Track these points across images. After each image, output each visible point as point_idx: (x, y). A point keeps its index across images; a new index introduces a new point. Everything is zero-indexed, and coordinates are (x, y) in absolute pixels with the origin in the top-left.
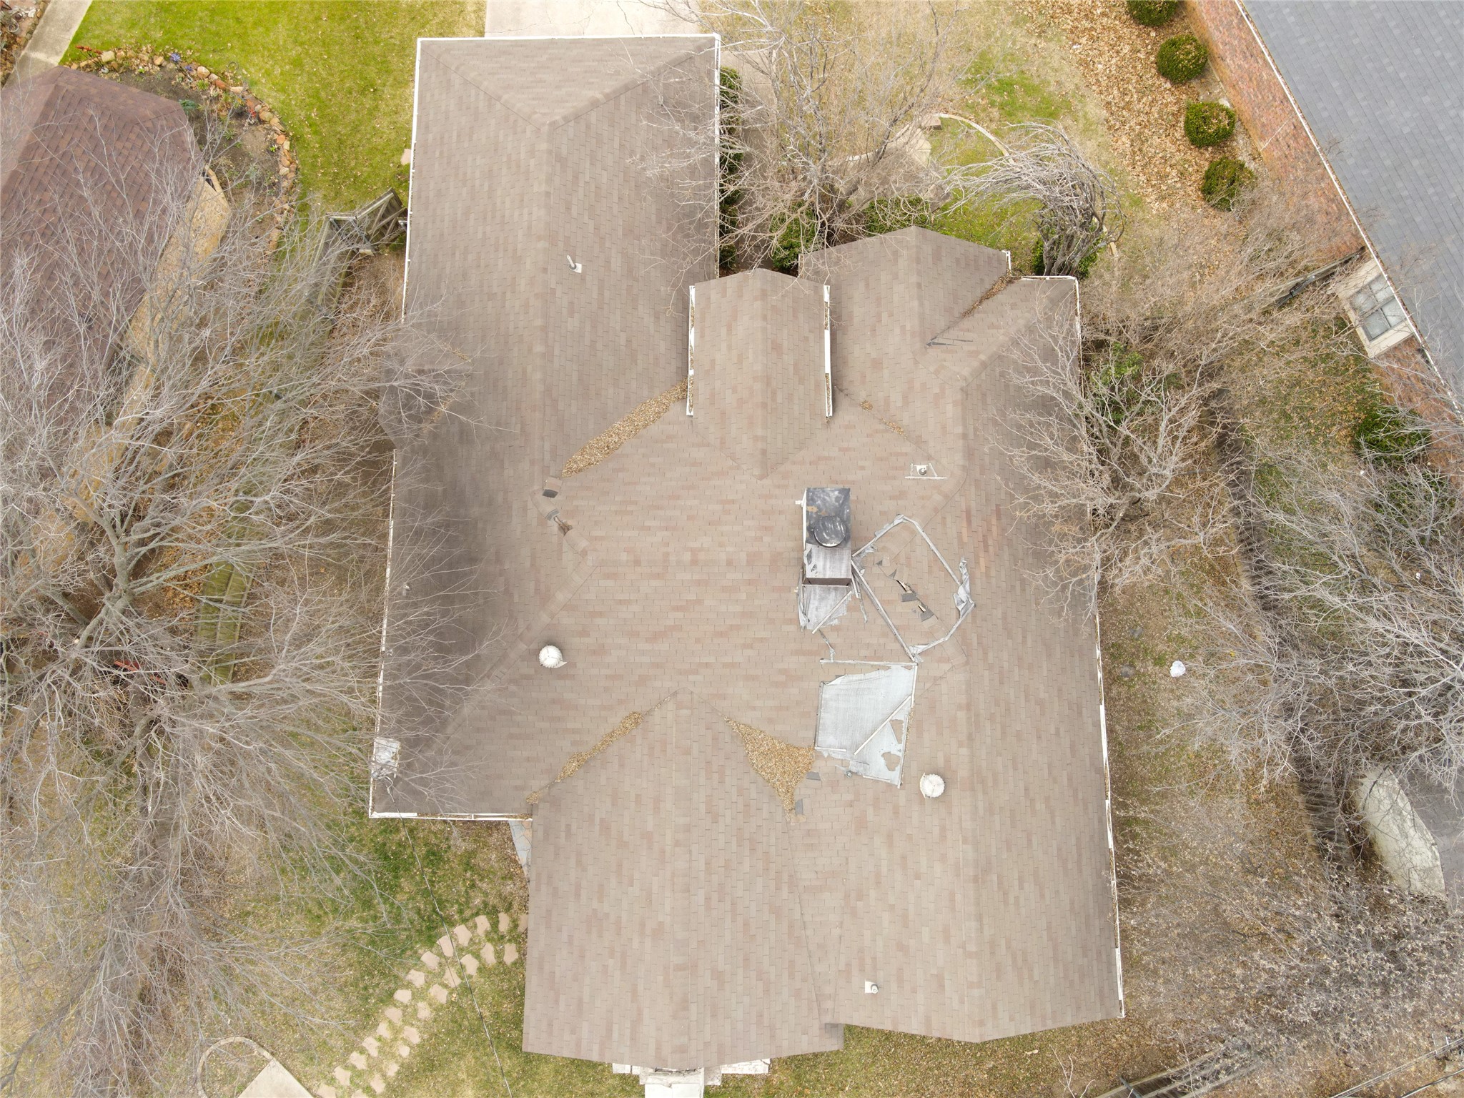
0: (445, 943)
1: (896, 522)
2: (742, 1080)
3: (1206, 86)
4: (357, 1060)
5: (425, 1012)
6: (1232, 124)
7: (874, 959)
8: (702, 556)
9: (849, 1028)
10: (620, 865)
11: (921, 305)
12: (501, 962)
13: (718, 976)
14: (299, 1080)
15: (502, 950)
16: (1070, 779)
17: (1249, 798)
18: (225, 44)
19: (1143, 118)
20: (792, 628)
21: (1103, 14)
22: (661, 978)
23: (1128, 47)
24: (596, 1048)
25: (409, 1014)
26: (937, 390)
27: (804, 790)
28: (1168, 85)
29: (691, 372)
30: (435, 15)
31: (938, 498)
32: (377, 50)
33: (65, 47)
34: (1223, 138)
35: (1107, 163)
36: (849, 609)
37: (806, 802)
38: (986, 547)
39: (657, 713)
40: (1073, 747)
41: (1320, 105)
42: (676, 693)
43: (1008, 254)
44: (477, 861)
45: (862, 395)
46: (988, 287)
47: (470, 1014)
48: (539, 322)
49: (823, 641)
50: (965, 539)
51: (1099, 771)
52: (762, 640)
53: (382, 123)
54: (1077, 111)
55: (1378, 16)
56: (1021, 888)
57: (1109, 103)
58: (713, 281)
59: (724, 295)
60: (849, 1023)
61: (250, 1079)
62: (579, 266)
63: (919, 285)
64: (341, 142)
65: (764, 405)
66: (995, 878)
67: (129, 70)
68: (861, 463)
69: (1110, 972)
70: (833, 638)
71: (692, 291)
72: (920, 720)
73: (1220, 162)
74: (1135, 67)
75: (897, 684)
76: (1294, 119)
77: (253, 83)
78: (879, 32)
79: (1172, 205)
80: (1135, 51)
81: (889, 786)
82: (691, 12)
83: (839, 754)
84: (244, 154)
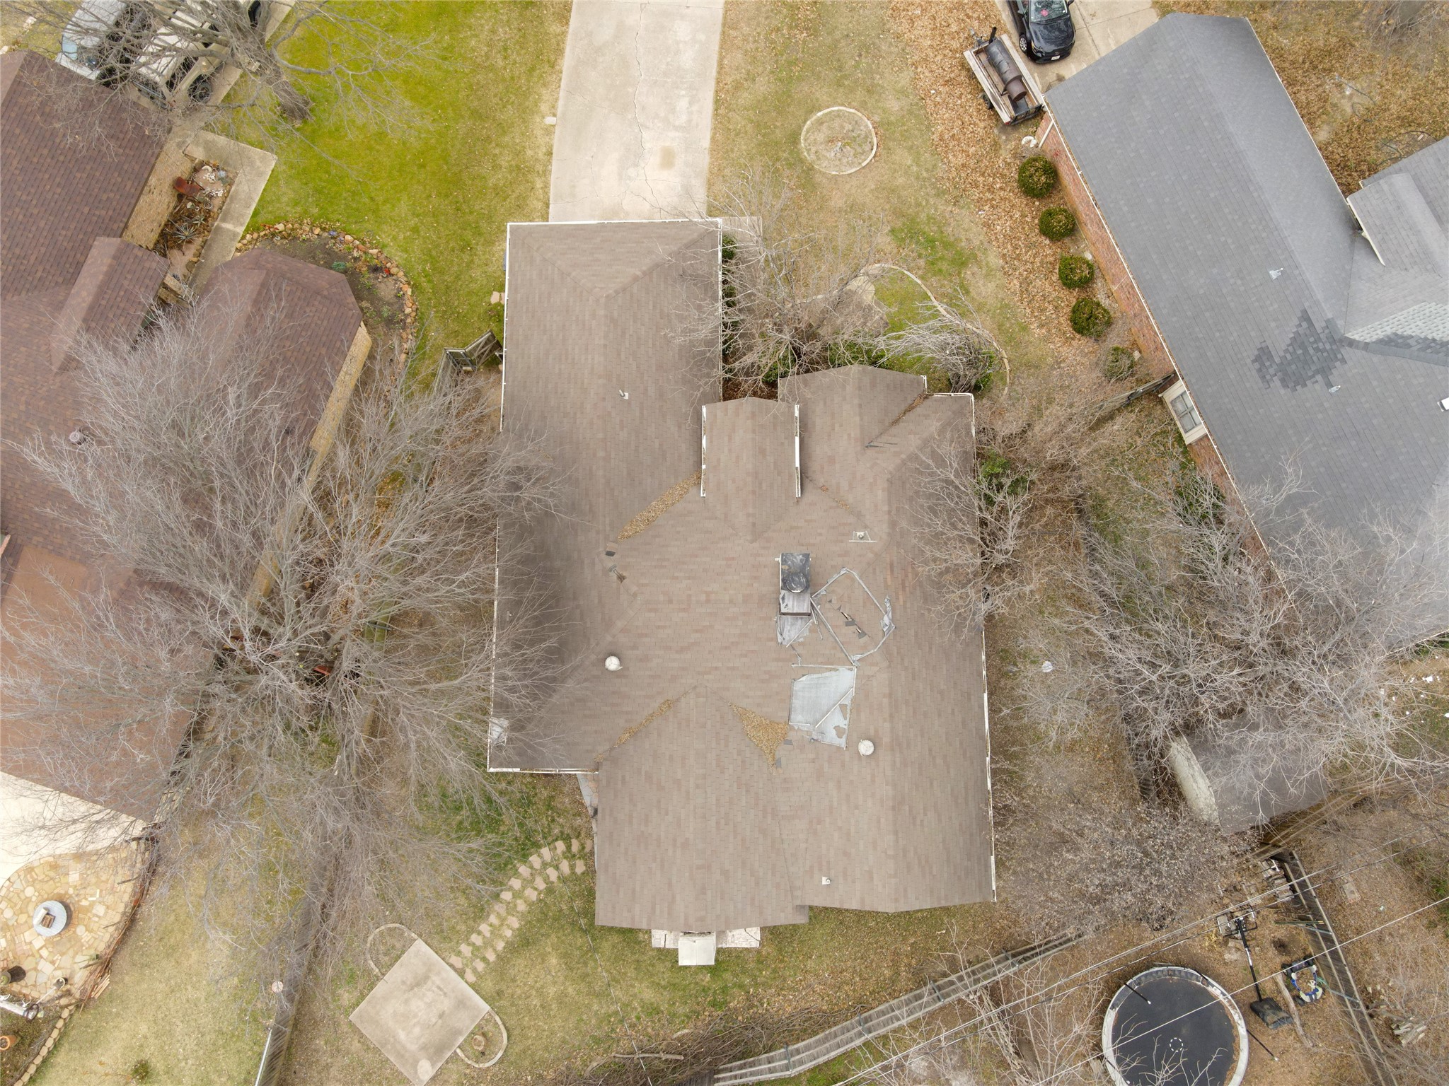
0: (535, 860)
1: (842, 573)
2: (741, 952)
3: (1075, 242)
4: (475, 938)
5: (522, 906)
6: (1092, 273)
7: (828, 862)
8: (713, 597)
9: (811, 908)
10: (659, 802)
11: (862, 419)
12: (573, 873)
13: (725, 873)
14: (437, 953)
15: (574, 864)
16: (961, 743)
17: (1095, 756)
18: (363, 217)
19: (1029, 266)
20: (772, 644)
21: (1001, 188)
22: (687, 874)
23: (1019, 214)
24: (645, 921)
25: (511, 909)
26: (871, 480)
27: (782, 751)
28: (1047, 242)
29: (704, 467)
30: (513, 191)
31: (871, 555)
32: (471, 218)
33: (247, 220)
34: (1086, 283)
35: (1003, 299)
36: (811, 631)
37: (784, 761)
38: (904, 587)
39: (683, 700)
40: (964, 723)
41: (1145, 271)
42: (695, 687)
43: (925, 378)
44: (556, 804)
45: (821, 481)
46: (910, 402)
47: (553, 908)
48: (601, 436)
49: (793, 652)
50: (889, 583)
51: (982, 738)
52: (753, 652)
53: (476, 273)
54: (981, 261)
55: (1183, 210)
56: (925, 814)
57: (1004, 255)
58: (718, 404)
59: (726, 414)
60: (811, 904)
61: (403, 952)
62: (627, 394)
63: (860, 406)
64: (447, 287)
65: (754, 492)
66: (907, 808)
67: (296, 238)
68: (819, 531)
69: (986, 871)
70: (800, 650)
71: (704, 409)
72: (859, 705)
73: (1083, 300)
74: (1023, 228)
75: (843, 680)
76: (1128, 278)
77: (384, 246)
78: (837, 201)
79: (1049, 331)
80: (1024, 216)
81: (839, 748)
82: (700, 194)
83: (805, 727)
84: (380, 299)
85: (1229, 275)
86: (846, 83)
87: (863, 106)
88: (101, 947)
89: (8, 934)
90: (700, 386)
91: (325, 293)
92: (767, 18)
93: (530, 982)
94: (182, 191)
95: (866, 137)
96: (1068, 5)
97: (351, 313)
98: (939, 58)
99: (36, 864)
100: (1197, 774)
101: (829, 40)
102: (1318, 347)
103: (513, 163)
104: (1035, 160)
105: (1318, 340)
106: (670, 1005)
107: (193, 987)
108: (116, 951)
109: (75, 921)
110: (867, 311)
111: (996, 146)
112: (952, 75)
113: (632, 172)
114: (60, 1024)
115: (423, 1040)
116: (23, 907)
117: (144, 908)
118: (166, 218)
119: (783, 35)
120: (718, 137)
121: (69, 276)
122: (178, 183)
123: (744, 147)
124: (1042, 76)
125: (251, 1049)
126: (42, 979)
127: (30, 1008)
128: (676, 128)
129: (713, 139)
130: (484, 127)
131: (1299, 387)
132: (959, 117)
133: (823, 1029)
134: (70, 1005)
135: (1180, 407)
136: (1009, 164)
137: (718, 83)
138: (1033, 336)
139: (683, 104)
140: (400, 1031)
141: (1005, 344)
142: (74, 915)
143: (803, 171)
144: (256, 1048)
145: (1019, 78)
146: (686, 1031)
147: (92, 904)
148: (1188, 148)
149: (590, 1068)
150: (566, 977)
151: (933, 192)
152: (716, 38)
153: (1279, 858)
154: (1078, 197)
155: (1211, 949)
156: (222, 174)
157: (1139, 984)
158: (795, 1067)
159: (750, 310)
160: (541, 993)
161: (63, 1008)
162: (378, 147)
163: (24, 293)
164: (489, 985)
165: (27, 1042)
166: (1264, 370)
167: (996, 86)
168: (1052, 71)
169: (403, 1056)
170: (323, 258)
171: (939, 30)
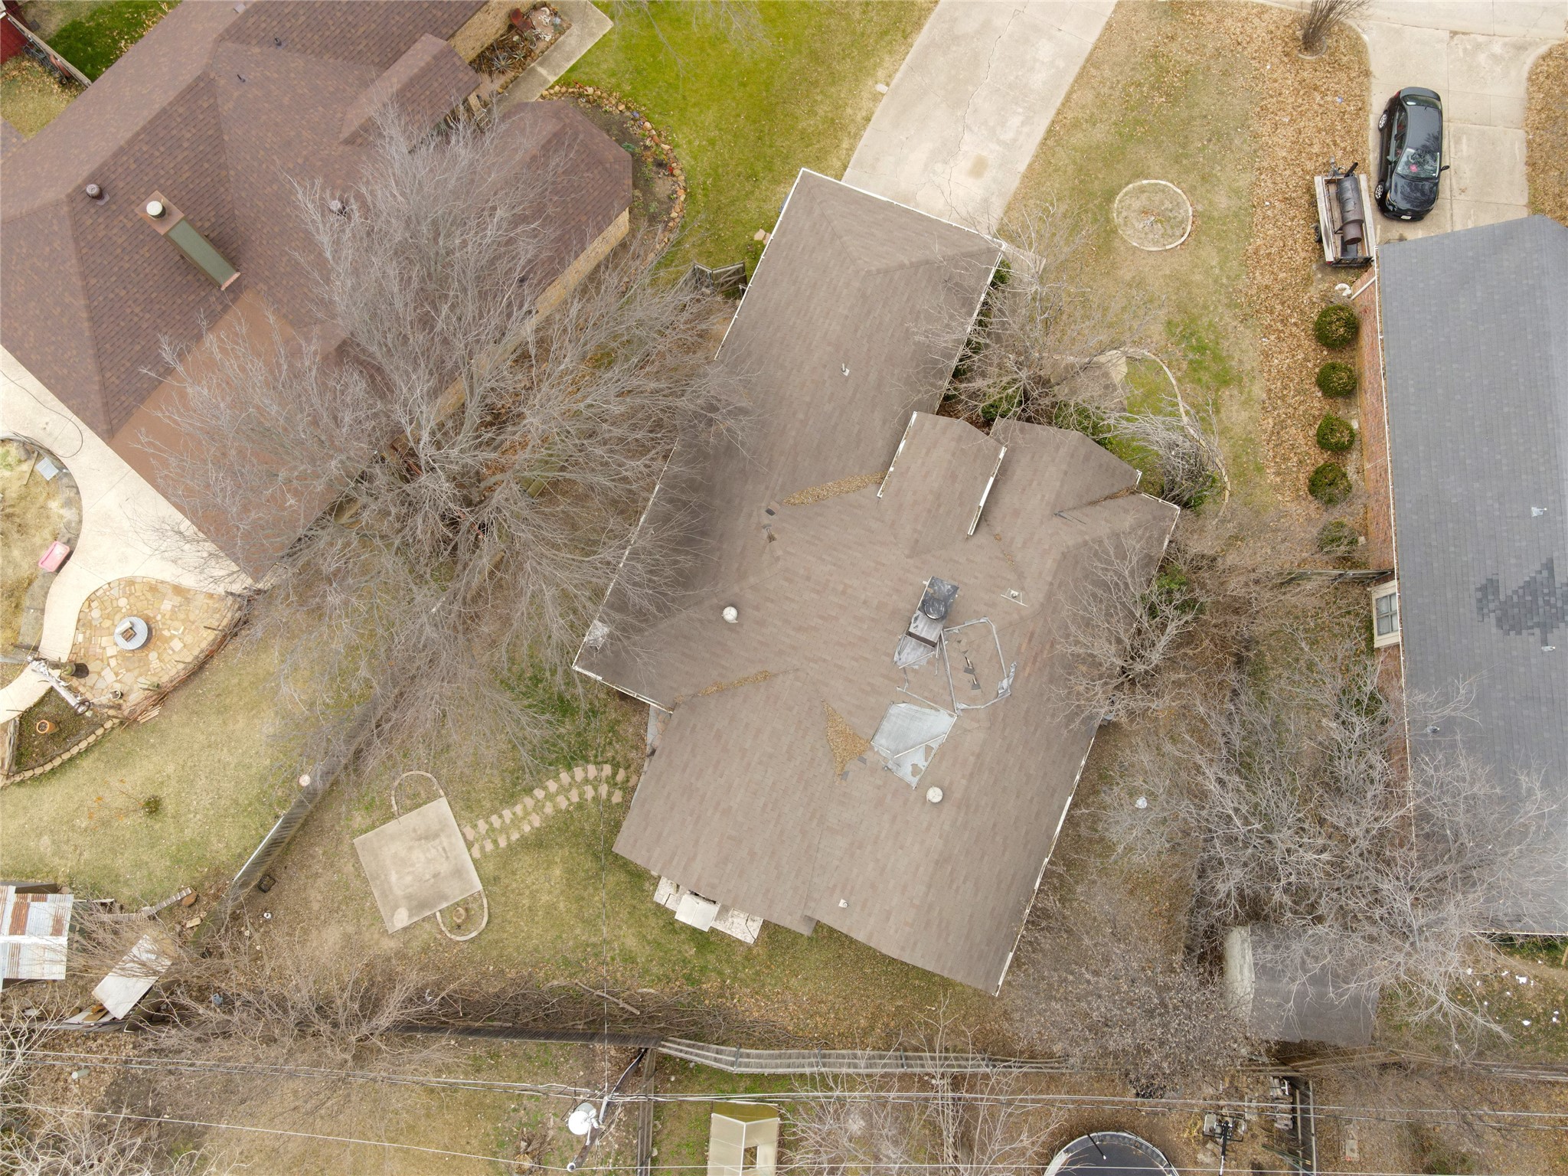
0: (579, 773)
1: (982, 620)
3: (1348, 405)
4: (495, 819)
5: (549, 809)
6: (1351, 442)
7: (853, 888)
8: (850, 591)
9: (818, 923)
10: (718, 762)
11: (1062, 486)
12: (609, 799)
13: (752, 854)
14: (455, 817)
15: (613, 793)
16: (1027, 833)
18: (669, 111)
19: (1291, 410)
20: (888, 659)
21: (1295, 324)
22: (717, 840)
23: (1303, 355)
25: (539, 807)
26: (1047, 547)
27: (852, 766)
28: (1320, 394)
29: (891, 469)
30: (818, 142)
31: (1015, 616)
32: (769, 152)
33: (562, 73)
34: (1341, 450)
35: (1250, 432)
36: (928, 662)
37: (850, 774)
38: (1035, 661)
39: (781, 677)
40: (1038, 814)
41: (1405, 459)
42: (797, 670)
43: (1140, 474)
44: (619, 728)
45: (998, 530)
46: (1115, 491)
47: (577, 823)
48: (808, 399)
49: (904, 676)
50: (1023, 650)
51: (1050, 837)
52: (866, 659)
53: (752, 205)
54: (1245, 387)
56: (964, 882)
57: (1270, 390)
58: (931, 416)
59: (934, 428)
60: (820, 919)
61: (425, 803)
62: (848, 371)
63: (1066, 473)
64: (719, 208)
65: (929, 511)
66: (950, 868)
67: (599, 106)
68: (976, 574)
69: (1000, 963)
70: (910, 676)
71: (915, 415)
72: (945, 753)
73: (1331, 465)
74: (1301, 372)
75: (940, 723)
76: (1386, 460)
77: (678, 146)
78: (1126, 274)
79: (1283, 481)
80: (1306, 360)
81: (908, 785)
82: (997, 211)
83: (885, 753)
84: (652, 193)
85: (1489, 494)
86: (1184, 162)
87: (1191, 191)
88: (165, 679)
89: (88, 632)
90: (919, 391)
91: (608, 165)
92: (1133, 69)
93: (528, 881)
94: (515, 22)
95: (1182, 222)
96: (1441, 170)
97: (623, 194)
98: (1288, 172)
99: (139, 580)
100: (1246, 966)
101: (1185, 115)
102: (1549, 601)
103: (830, 115)
104: (1341, 309)
105: (1552, 593)
106: (647, 960)
107: (229, 751)
108: (175, 689)
109: (151, 645)
110: (1110, 388)
111: (1308, 281)
112: (1294, 195)
113: (939, 167)
114: (100, 732)
115: (410, 890)
116: (111, 613)
117: (215, 661)
118: (490, 42)
119: (1142, 92)
120: (1037, 166)
121: (386, 60)
122: (515, 14)
123: (1057, 185)
124: (1384, 230)
125: (256, 829)
126: (100, 685)
127: (82, 703)
128: (999, 142)
129: (1030, 167)
130: (816, 70)
131: (1512, 633)
132: (1283, 238)
133: (779, 1047)
134: (116, 717)
135: (1384, 608)
136: (1314, 303)
137: (1058, 114)
138: (1265, 480)
139: (1015, 121)
140: (393, 872)
141: (1234, 477)
142: (153, 640)
143: (1105, 231)
144: (261, 830)
145: (1360, 223)
146: (652, 991)
147: (173, 637)
148: (1502, 354)
149: (549, 984)
150: (562, 892)
151: (1226, 301)
152: (1075, 70)
153: (1294, 1083)
154: (1369, 362)
155: (1188, 1143)
156: (558, 21)
157: (1102, 1141)
158: (740, 1066)
159: (998, 339)
160: (533, 895)
161: (109, 717)
162: (709, 51)
163: (340, 59)
164: (490, 868)
165: (64, 735)
166: (1484, 602)
167: (1333, 222)
168: (1397, 229)
169: (386, 896)
170: (617, 135)
171: (1299, 146)
